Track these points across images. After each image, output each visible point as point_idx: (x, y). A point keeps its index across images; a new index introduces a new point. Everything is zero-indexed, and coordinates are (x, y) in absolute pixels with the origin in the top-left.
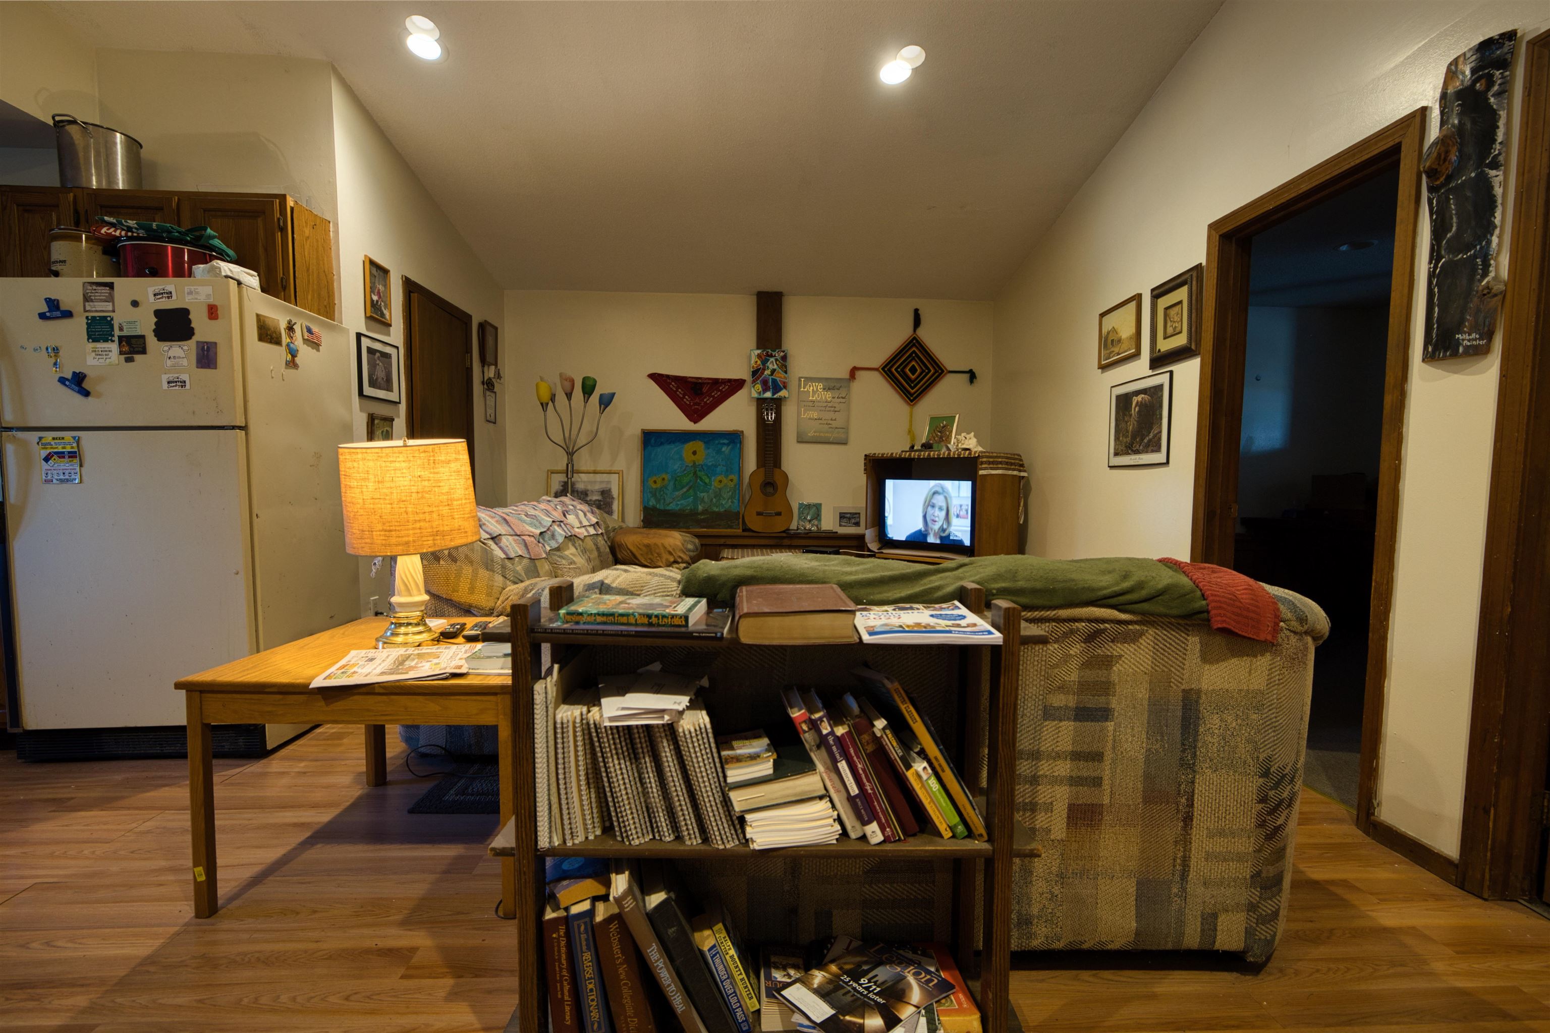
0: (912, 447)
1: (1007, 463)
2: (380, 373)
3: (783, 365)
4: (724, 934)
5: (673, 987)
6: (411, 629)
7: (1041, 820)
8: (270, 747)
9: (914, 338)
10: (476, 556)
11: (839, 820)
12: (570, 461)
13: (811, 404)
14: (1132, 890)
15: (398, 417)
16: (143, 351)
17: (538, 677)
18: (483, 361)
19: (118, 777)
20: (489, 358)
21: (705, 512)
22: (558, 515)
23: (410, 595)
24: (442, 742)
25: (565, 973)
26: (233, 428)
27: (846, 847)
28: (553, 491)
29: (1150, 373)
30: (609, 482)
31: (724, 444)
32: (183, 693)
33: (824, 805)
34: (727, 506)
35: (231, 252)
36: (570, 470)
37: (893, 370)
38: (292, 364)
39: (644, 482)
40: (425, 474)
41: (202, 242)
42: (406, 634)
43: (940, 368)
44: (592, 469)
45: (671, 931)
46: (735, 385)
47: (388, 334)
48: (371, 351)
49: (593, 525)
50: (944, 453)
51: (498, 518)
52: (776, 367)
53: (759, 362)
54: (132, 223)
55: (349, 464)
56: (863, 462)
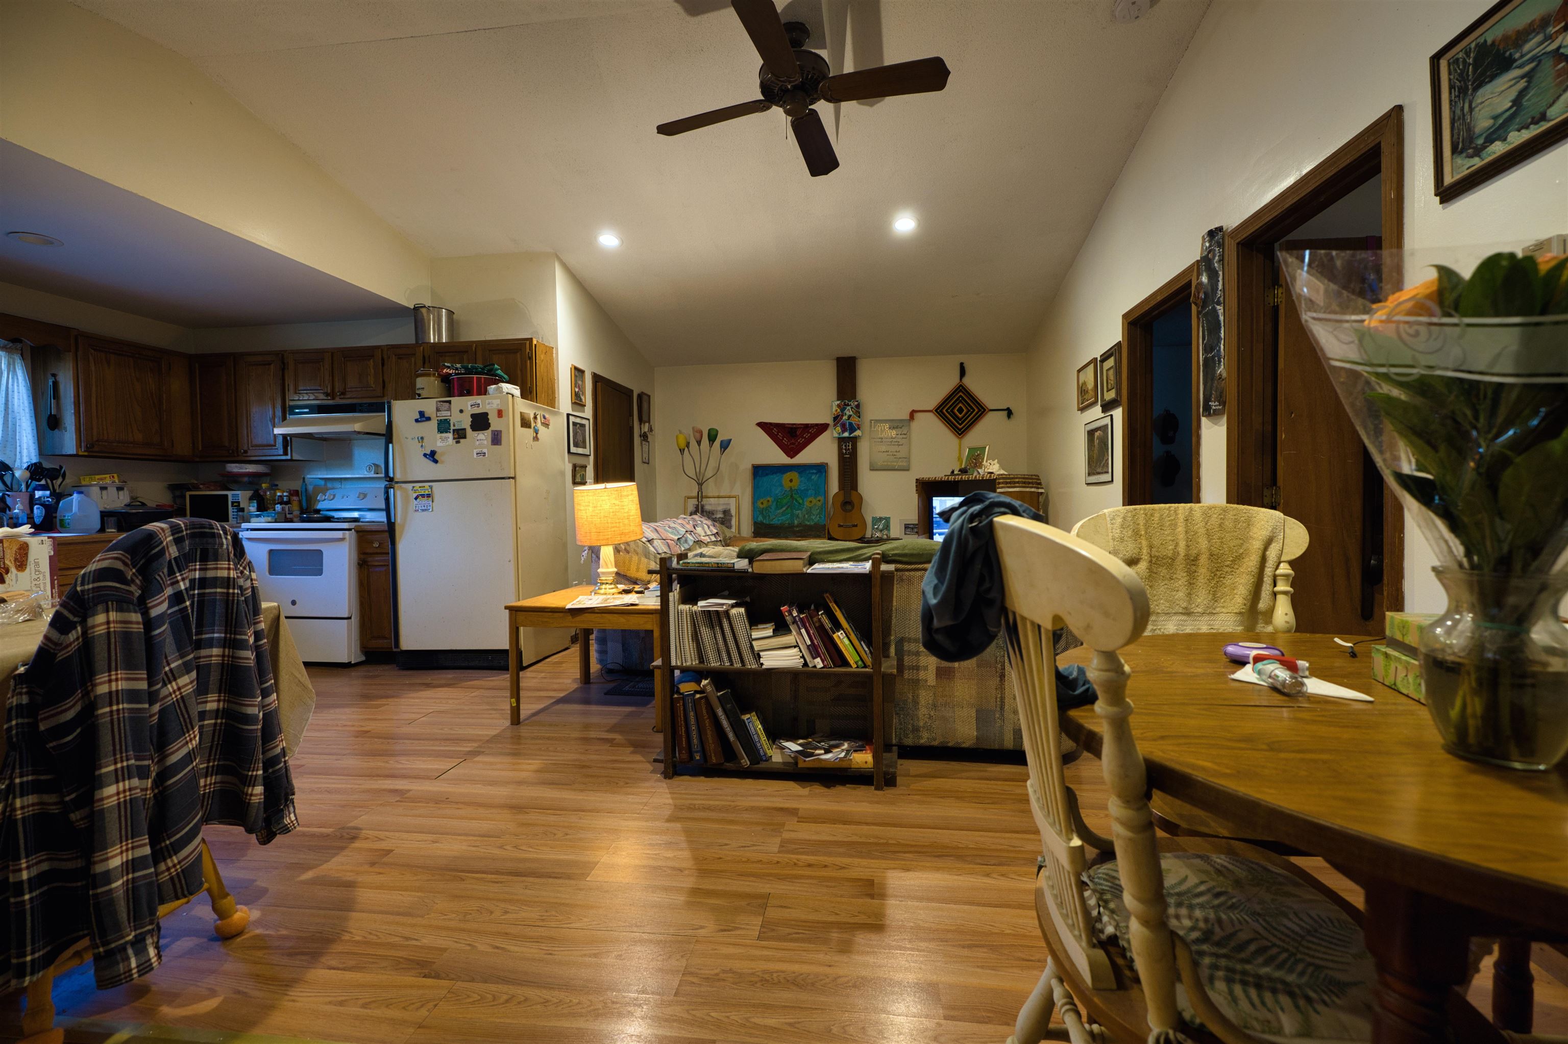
0: (953, 472)
1: (1024, 483)
2: (580, 438)
3: (857, 411)
4: (756, 718)
5: (728, 729)
6: (608, 586)
7: (922, 675)
8: (524, 665)
9: (961, 385)
10: (640, 550)
11: (803, 657)
12: (700, 490)
13: (880, 440)
14: (974, 715)
15: (589, 464)
16: (465, 437)
17: (671, 591)
18: (641, 420)
19: (450, 676)
20: (645, 418)
21: (799, 525)
22: (690, 528)
23: (608, 568)
24: (620, 662)
25: (683, 722)
26: (509, 478)
27: (806, 669)
28: (689, 511)
29: (1103, 415)
30: (728, 504)
31: (813, 473)
32: (507, 611)
33: (797, 649)
34: (816, 521)
35: (506, 376)
36: (700, 496)
37: (944, 411)
38: (536, 439)
39: (754, 503)
40: (617, 502)
41: (492, 373)
42: (605, 589)
43: (983, 408)
44: (717, 494)
45: (729, 706)
46: (821, 428)
47: (584, 411)
48: (575, 424)
49: (714, 534)
50: (976, 477)
51: (652, 529)
52: (851, 413)
53: (839, 410)
54: (458, 366)
55: (580, 498)
56: (915, 484)
